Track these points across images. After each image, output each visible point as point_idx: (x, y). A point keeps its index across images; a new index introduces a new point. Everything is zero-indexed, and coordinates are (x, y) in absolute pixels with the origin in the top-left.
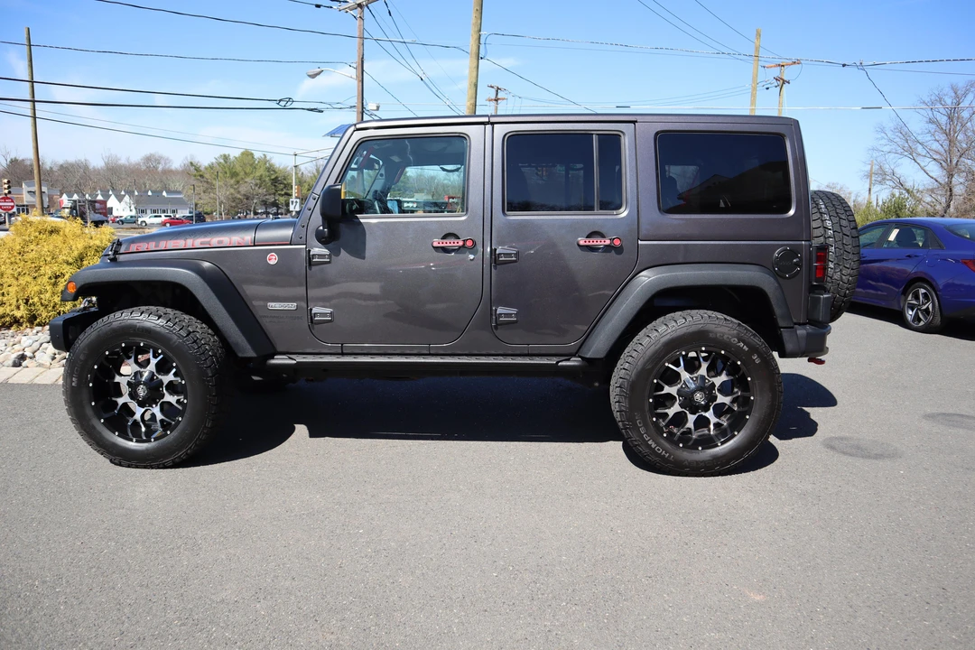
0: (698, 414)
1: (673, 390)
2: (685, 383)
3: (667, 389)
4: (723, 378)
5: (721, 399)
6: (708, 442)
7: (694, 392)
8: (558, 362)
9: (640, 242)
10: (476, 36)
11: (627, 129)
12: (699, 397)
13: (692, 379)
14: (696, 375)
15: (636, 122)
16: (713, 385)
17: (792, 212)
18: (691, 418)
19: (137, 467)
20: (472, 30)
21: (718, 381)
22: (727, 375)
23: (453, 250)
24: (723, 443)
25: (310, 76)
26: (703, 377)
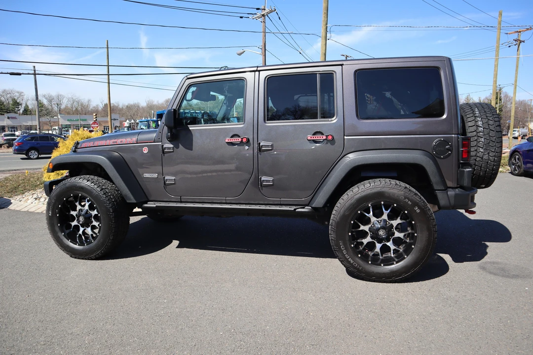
0: (382, 244)
1: (366, 228)
2: (373, 224)
3: (362, 228)
4: (399, 221)
5: (397, 234)
6: (389, 261)
7: (378, 229)
8: (295, 209)
9: (345, 137)
10: (324, 27)
11: (337, 69)
12: (382, 233)
13: (378, 221)
14: (380, 219)
15: (343, 65)
16: (392, 226)
17: (445, 116)
18: (378, 246)
19: (79, 258)
20: (323, 24)
21: (395, 223)
22: (401, 219)
23: (237, 144)
24: (397, 263)
25: (238, 54)
26: (385, 221)
